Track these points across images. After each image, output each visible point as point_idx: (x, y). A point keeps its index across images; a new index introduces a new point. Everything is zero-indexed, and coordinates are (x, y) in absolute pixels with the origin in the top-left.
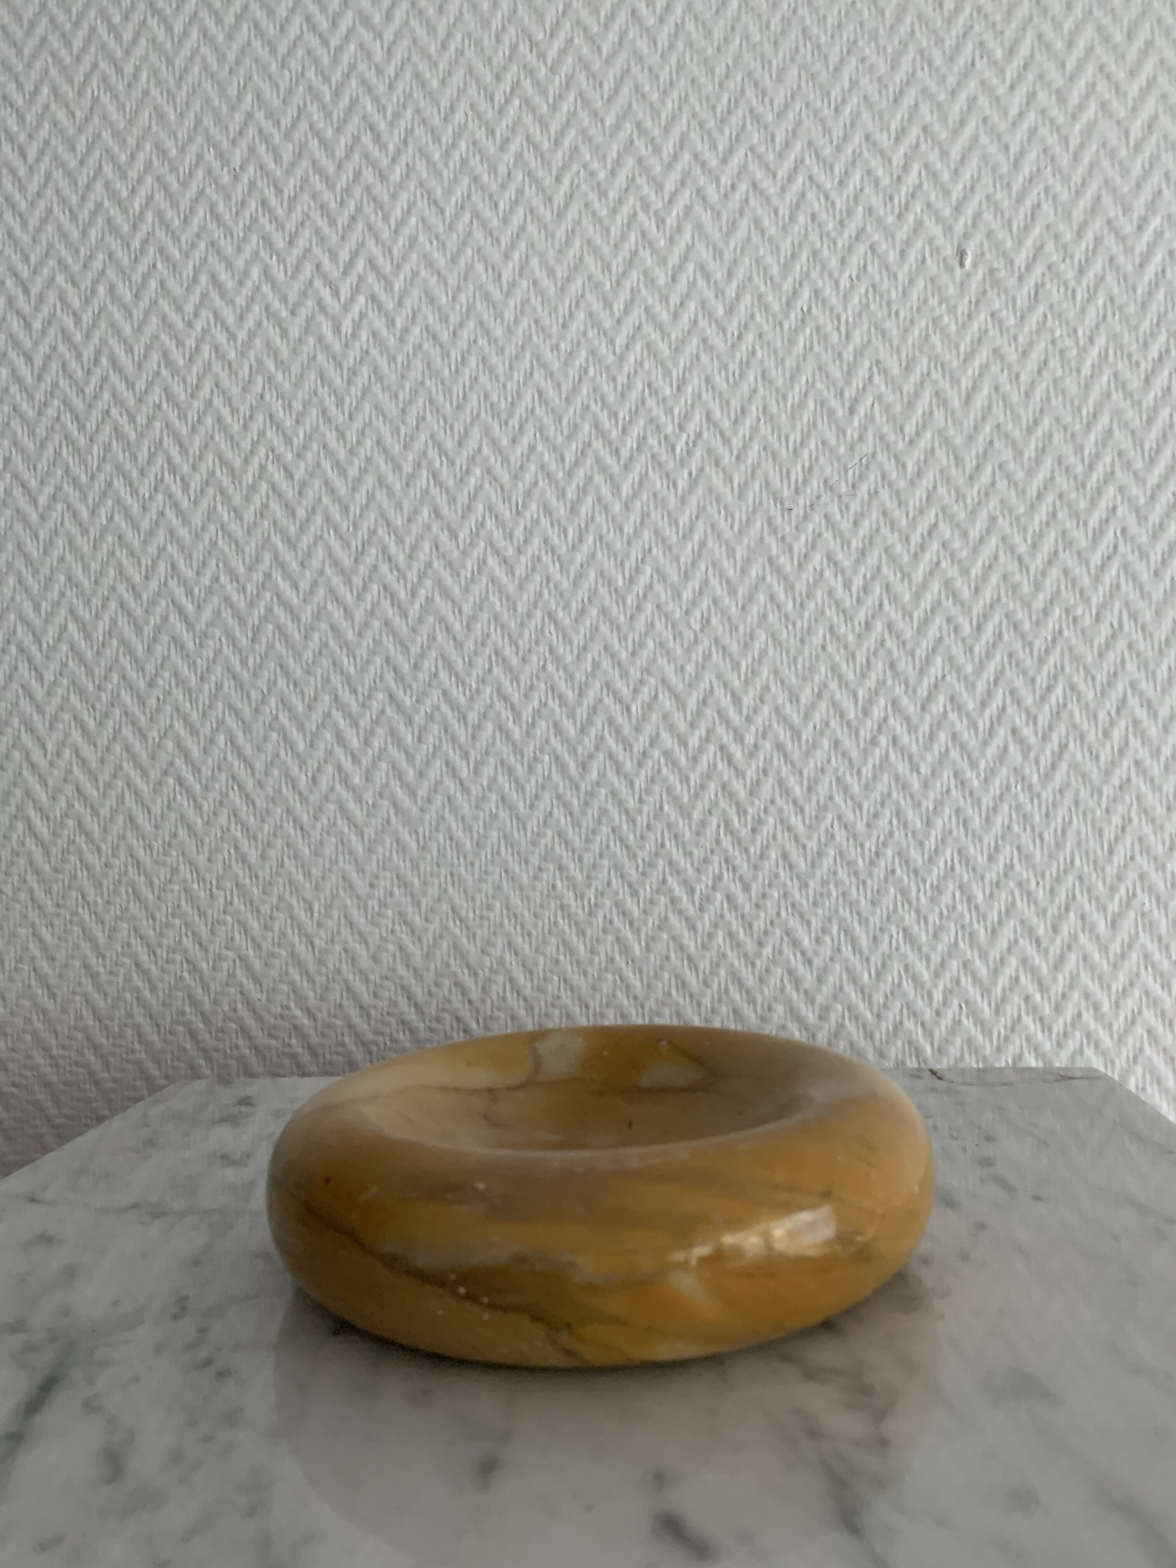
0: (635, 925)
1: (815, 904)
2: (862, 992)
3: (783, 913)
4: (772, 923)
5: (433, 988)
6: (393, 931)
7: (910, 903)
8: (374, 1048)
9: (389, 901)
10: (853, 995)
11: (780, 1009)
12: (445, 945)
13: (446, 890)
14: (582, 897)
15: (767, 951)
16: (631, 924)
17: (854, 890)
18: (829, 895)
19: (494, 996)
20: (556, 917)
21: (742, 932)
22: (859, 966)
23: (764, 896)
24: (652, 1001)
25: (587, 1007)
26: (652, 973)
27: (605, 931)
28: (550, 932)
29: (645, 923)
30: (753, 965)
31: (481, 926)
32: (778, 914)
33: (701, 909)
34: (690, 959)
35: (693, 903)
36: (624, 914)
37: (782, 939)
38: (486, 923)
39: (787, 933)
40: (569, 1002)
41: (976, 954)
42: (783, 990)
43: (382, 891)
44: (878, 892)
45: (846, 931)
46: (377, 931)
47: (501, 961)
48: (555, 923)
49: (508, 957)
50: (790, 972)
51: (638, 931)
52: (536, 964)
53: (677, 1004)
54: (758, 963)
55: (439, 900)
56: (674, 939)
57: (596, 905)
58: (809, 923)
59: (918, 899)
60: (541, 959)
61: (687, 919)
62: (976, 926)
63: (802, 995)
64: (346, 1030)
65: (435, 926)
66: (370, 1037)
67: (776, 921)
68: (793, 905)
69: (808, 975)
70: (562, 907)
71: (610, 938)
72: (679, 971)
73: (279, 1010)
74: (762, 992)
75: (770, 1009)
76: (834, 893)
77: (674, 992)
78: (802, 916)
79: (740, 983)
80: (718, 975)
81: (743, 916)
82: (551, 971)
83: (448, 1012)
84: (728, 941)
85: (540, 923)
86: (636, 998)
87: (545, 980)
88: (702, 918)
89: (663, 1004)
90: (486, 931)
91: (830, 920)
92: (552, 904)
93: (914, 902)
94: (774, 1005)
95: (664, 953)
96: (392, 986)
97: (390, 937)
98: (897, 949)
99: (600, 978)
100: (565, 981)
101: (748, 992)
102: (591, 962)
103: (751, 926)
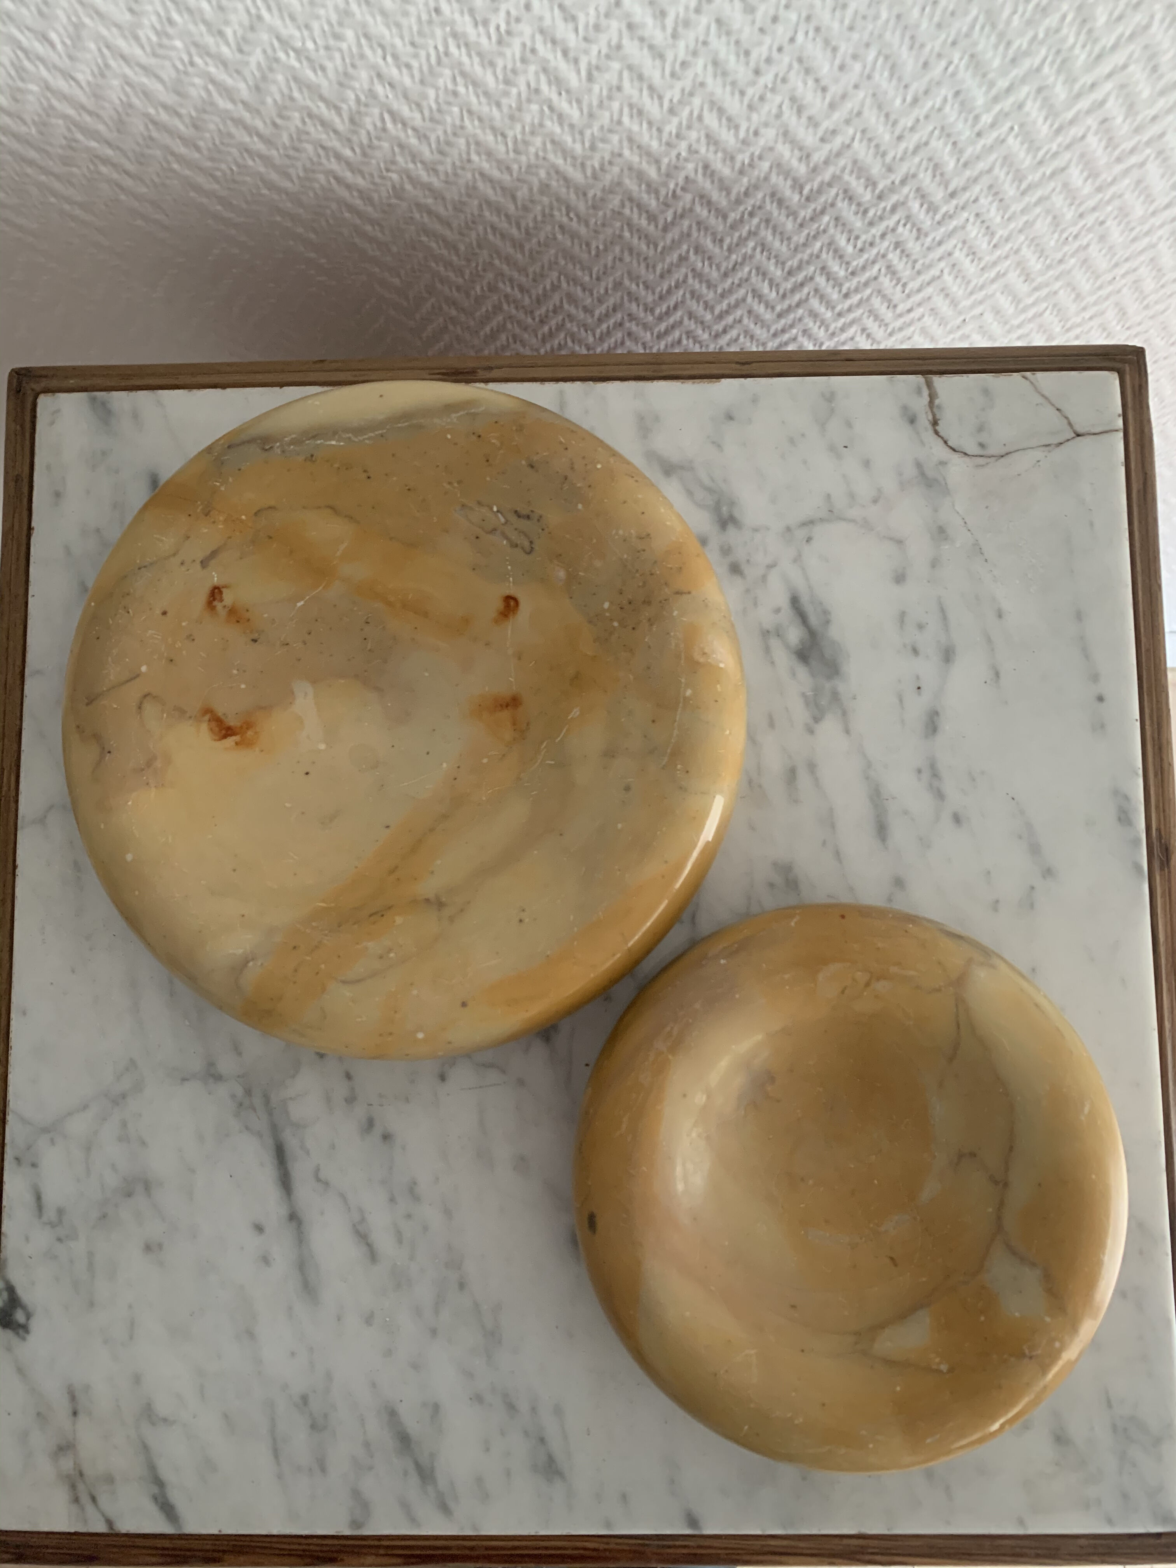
0: (572, 54)
1: (851, 28)
2: (887, 116)
3: (800, 37)
4: (780, 49)
5: (279, 121)
6: (192, 64)
7: (994, 26)
8: (219, 174)
9: (170, 30)
10: (873, 120)
11: (769, 135)
12: (280, 78)
13: (259, 18)
14: (486, 23)
15: (767, 79)
16: (565, 53)
17: (916, 12)
18: (876, 17)
19: (370, 127)
20: (446, 46)
21: (732, 58)
22: (891, 93)
23: (775, 19)
24: (595, 129)
25: (504, 135)
26: (595, 103)
27: (524, 60)
28: (439, 62)
29: (586, 52)
30: (742, 93)
31: (331, 58)
32: (792, 40)
33: (675, 36)
34: (651, 88)
35: (664, 28)
36: (554, 42)
37: (790, 67)
38: (337, 55)
39: (800, 60)
40: (479, 131)
41: (1061, 78)
42: (779, 116)
43: (154, 18)
44: (953, 14)
45: (887, 58)
46: (167, 63)
47: (372, 94)
48: (447, 54)
49: (379, 89)
50: (793, 99)
51: (576, 61)
52: (425, 97)
53: (630, 131)
54: (750, 92)
55: (252, 28)
56: (630, 68)
57: (509, 33)
58: (835, 50)
59: (1008, 22)
60: (431, 93)
61: (651, 47)
62: (1077, 51)
63: (804, 120)
64: (170, 158)
65: (257, 57)
66: (209, 164)
67: (787, 48)
68: (817, 30)
69: (818, 101)
70: (455, 35)
71: (532, 68)
72: (635, 100)
73: (64, 142)
74: (749, 119)
75: (756, 133)
76: (884, 15)
77: (626, 120)
78: (827, 42)
79: (721, 111)
80: (690, 103)
81: (737, 42)
82: (449, 104)
83: (308, 142)
84: (710, 68)
85: (423, 53)
86: (572, 126)
87: (439, 111)
88: (674, 46)
89: (610, 131)
90: (338, 61)
91: (867, 45)
92: (438, 32)
93: (1001, 26)
94: (762, 131)
95: (615, 82)
96: (217, 119)
97: (190, 69)
98: (953, 75)
99: (519, 109)
100: (470, 112)
101: (729, 119)
102: (506, 94)
103: (747, 53)
